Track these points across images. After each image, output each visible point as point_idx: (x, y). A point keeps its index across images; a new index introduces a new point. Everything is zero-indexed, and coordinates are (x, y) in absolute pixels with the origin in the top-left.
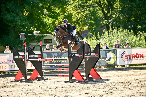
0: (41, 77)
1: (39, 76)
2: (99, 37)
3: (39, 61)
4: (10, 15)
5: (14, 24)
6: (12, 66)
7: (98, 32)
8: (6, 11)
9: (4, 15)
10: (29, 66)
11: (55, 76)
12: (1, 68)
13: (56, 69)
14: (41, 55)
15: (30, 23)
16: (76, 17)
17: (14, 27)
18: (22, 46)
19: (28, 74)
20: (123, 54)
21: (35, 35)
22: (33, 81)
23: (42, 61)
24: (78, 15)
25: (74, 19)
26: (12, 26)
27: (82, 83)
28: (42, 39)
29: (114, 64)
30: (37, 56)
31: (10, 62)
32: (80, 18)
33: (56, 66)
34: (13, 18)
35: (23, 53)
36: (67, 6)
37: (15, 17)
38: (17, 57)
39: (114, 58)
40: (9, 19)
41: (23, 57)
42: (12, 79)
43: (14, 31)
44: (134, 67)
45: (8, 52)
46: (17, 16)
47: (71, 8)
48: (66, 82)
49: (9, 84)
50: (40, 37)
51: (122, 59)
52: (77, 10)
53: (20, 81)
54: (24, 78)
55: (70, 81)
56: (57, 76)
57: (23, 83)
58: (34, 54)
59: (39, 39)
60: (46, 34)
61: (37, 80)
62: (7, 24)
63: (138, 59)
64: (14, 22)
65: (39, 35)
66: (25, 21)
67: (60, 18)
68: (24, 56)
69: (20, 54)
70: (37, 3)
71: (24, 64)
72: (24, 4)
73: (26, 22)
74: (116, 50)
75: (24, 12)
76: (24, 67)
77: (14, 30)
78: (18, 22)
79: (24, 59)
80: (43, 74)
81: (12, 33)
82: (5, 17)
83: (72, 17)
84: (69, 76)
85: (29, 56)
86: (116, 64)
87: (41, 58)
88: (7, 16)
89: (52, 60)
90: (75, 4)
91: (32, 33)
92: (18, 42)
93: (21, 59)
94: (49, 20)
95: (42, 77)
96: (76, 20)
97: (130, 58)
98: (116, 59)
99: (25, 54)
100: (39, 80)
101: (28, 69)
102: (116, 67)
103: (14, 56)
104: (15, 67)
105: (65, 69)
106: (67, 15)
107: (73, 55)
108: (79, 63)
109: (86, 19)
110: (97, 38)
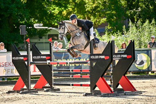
0: (49, 86)
1: (48, 85)
2: (126, 32)
3: (48, 64)
5: (9, 13)
6: (9, 70)
7: (124, 26)
10: (34, 71)
11: (69, 85)
13: (71, 76)
14: (50, 56)
15: (29, 13)
16: (90, 6)
17: (9, 17)
18: (18, 43)
19: (33, 82)
21: (36, 29)
22: (39, 93)
23: (51, 65)
25: (88, 9)
26: (7, 16)
27: (109, 97)
28: (45, 34)
29: (147, 70)
30: (45, 57)
31: (6, 65)
32: (96, 7)
34: (7, 5)
35: (25, 53)
37: (9, 4)
38: (17, 58)
39: (147, 61)
40: (2, 6)
41: (26, 59)
42: (8, 88)
43: (9, 23)
46: (13, 3)
48: (87, 95)
49: (6, 96)
50: (42, 31)
53: (21, 92)
54: (26, 88)
55: (91, 94)
56: (73, 85)
57: (25, 95)
58: (40, 54)
59: (41, 34)
60: (50, 28)
61: (45, 91)
64: (8, 10)
65: (41, 29)
67: (69, 6)
68: (27, 56)
69: (21, 55)
71: (27, 68)
73: (25, 10)
74: (151, 50)
76: (27, 72)
79: (28, 60)
80: (53, 82)
83: (86, 6)
84: (89, 85)
85: (34, 57)
87: (51, 60)
89: (67, 63)
91: (33, 26)
93: (23, 61)
94: (54, 9)
95: (51, 87)
96: (91, 9)
98: (150, 62)
99: (28, 53)
100: (47, 91)
101: (32, 73)
102: (150, 73)
103: (13, 57)
104: (12, 72)
105: (84, 77)
106: (78, 3)
107: (97, 57)
108: (105, 68)
109: (104, 9)
110: (123, 34)
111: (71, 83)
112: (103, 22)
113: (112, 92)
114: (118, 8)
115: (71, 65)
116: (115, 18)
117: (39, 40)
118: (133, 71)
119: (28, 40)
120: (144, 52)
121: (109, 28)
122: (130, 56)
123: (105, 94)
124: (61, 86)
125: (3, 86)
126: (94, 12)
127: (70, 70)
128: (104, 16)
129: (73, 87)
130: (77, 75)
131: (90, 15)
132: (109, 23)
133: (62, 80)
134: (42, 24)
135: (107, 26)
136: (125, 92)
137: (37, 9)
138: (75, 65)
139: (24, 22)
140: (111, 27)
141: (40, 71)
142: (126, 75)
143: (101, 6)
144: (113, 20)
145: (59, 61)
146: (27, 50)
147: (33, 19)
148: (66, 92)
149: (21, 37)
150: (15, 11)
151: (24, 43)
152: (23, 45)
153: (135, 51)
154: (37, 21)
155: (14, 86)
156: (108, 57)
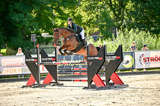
0: (55, 81)
1: (54, 81)
2: (114, 39)
3: (54, 64)
4: (18, 15)
5: (23, 25)
7: (113, 34)
8: (14, 11)
9: (12, 16)
10: (43, 70)
11: (71, 81)
12: (11, 72)
13: (72, 74)
14: (55, 57)
15: (38, 25)
17: (22, 28)
19: (42, 79)
20: (141, 56)
21: (43, 37)
22: (47, 87)
23: (56, 65)
24: (89, 16)
25: (84, 21)
27: (103, 89)
28: (51, 41)
29: (131, 68)
30: (51, 59)
31: (21, 66)
32: (90, 20)
33: (72, 70)
34: (21, 19)
35: (35, 56)
36: (77, 7)
38: (29, 60)
39: (131, 61)
40: (17, 20)
41: (36, 60)
42: (23, 83)
43: (22, 33)
44: (153, 70)
45: (20, 55)
46: (25, 17)
47: (81, 9)
48: (85, 88)
50: (48, 39)
51: (141, 63)
52: (87, 12)
53: (33, 86)
54: (37, 83)
55: (89, 87)
56: (73, 81)
57: (36, 89)
58: (47, 57)
59: (47, 41)
61: (52, 86)
62: (15, 25)
63: (157, 62)
64: (22, 23)
65: (47, 37)
66: (34, 22)
68: (37, 58)
69: (32, 57)
70: (46, 3)
71: (37, 68)
72: (33, 5)
74: (134, 52)
75: (33, 13)
76: (37, 70)
77: (22, 31)
78: (26, 23)
79: (37, 62)
80: (58, 79)
81: (20, 35)
82: (13, 18)
83: (82, 18)
84: (87, 81)
86: (134, 67)
88: (15, 17)
89: (69, 63)
90: (85, 5)
91: (41, 35)
92: (26, 44)
93: (34, 63)
94: (58, 22)
95: (56, 82)
96: (86, 21)
97: (149, 61)
98: (134, 62)
99: (38, 56)
100: (53, 85)
101: (41, 72)
103: (26, 59)
104: (26, 71)
105: (82, 74)
106: (76, 16)
107: (92, 58)
108: (99, 66)
109: (97, 21)
110: (112, 40)
111: (72, 79)
112: (96, 31)
113: (105, 85)
114: (108, 20)
115: (72, 65)
116: (106, 28)
117: (46, 46)
118: (121, 69)
119: (38, 46)
120: (129, 54)
121: (101, 36)
122: (119, 57)
123: (100, 88)
124: (64, 82)
125: (18, 82)
126: (88, 23)
127: (71, 69)
128: (97, 27)
129: (74, 82)
130: (76, 72)
131: (86, 25)
132: (100, 32)
133: (65, 77)
134: (48, 33)
135: (99, 34)
136: (115, 85)
137: (44, 22)
138: (75, 65)
139: (34, 32)
140: (102, 35)
141: (48, 70)
142: (116, 72)
143: (94, 19)
144: (104, 29)
145: (63, 62)
146: (37, 53)
147: (41, 29)
148: (69, 86)
149: (32, 44)
150: (28, 24)
151: (34, 48)
152: (34, 50)
153: (123, 54)
154: (44, 31)
155: (27, 82)
156: (101, 58)
